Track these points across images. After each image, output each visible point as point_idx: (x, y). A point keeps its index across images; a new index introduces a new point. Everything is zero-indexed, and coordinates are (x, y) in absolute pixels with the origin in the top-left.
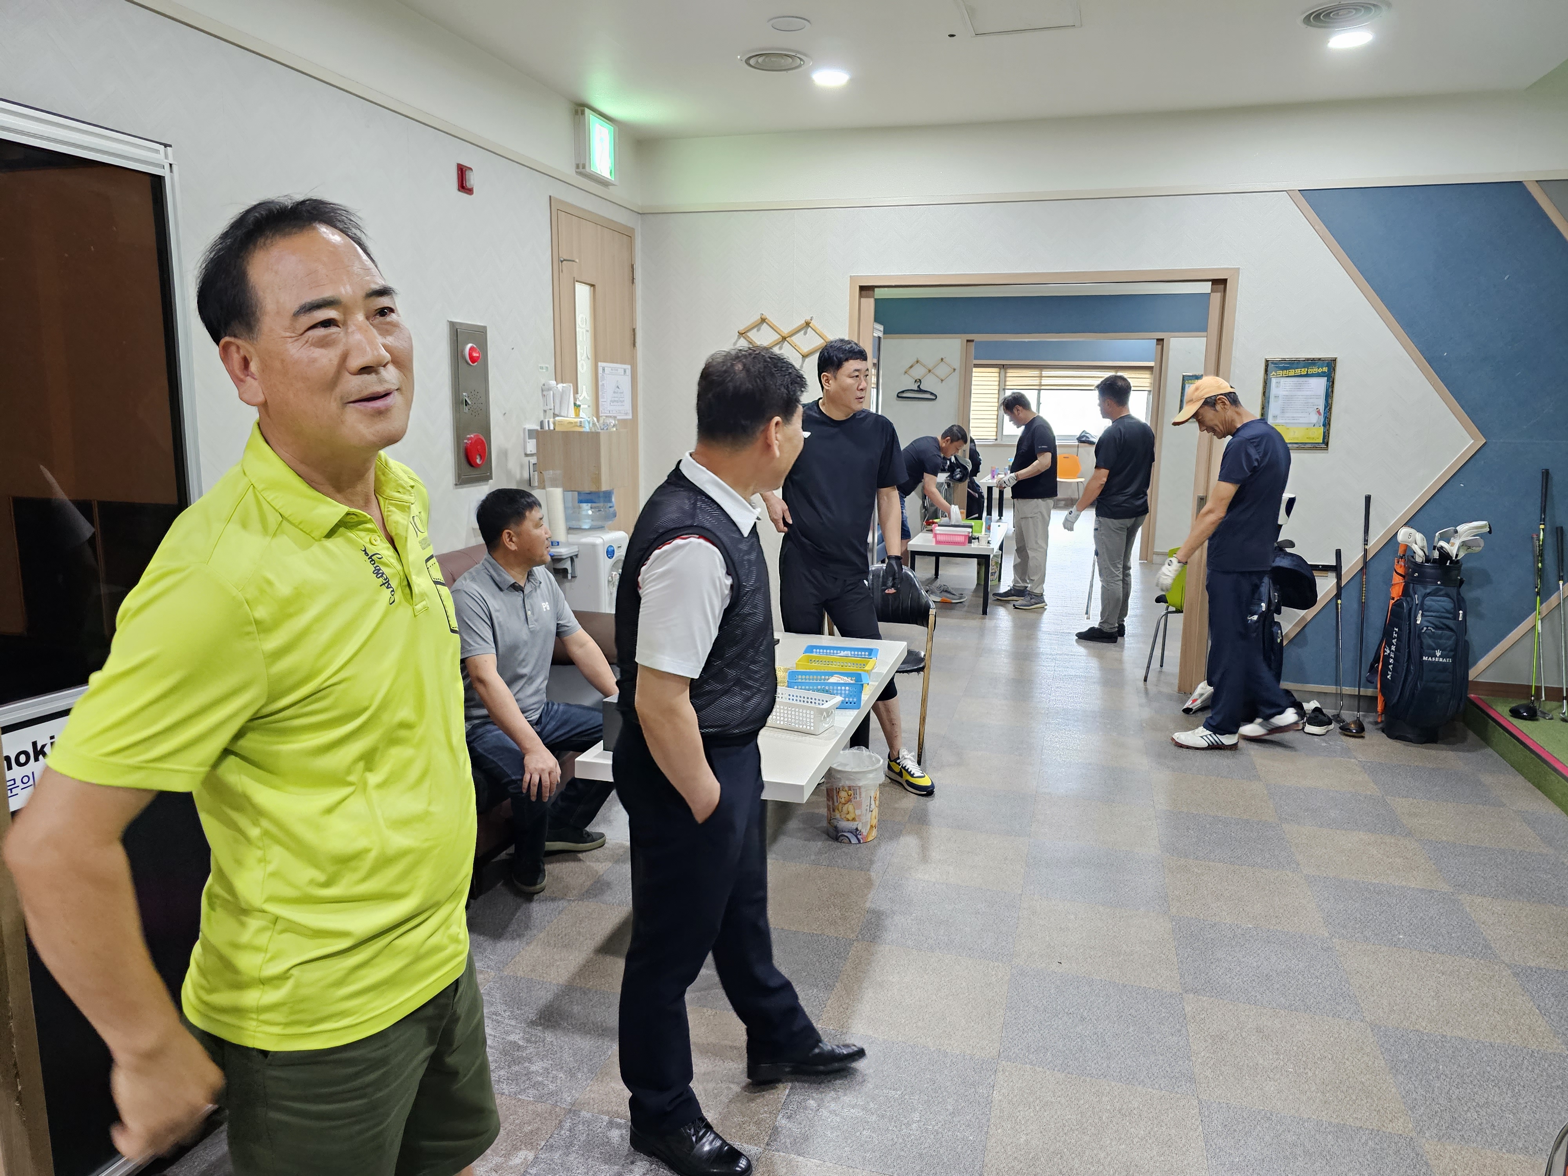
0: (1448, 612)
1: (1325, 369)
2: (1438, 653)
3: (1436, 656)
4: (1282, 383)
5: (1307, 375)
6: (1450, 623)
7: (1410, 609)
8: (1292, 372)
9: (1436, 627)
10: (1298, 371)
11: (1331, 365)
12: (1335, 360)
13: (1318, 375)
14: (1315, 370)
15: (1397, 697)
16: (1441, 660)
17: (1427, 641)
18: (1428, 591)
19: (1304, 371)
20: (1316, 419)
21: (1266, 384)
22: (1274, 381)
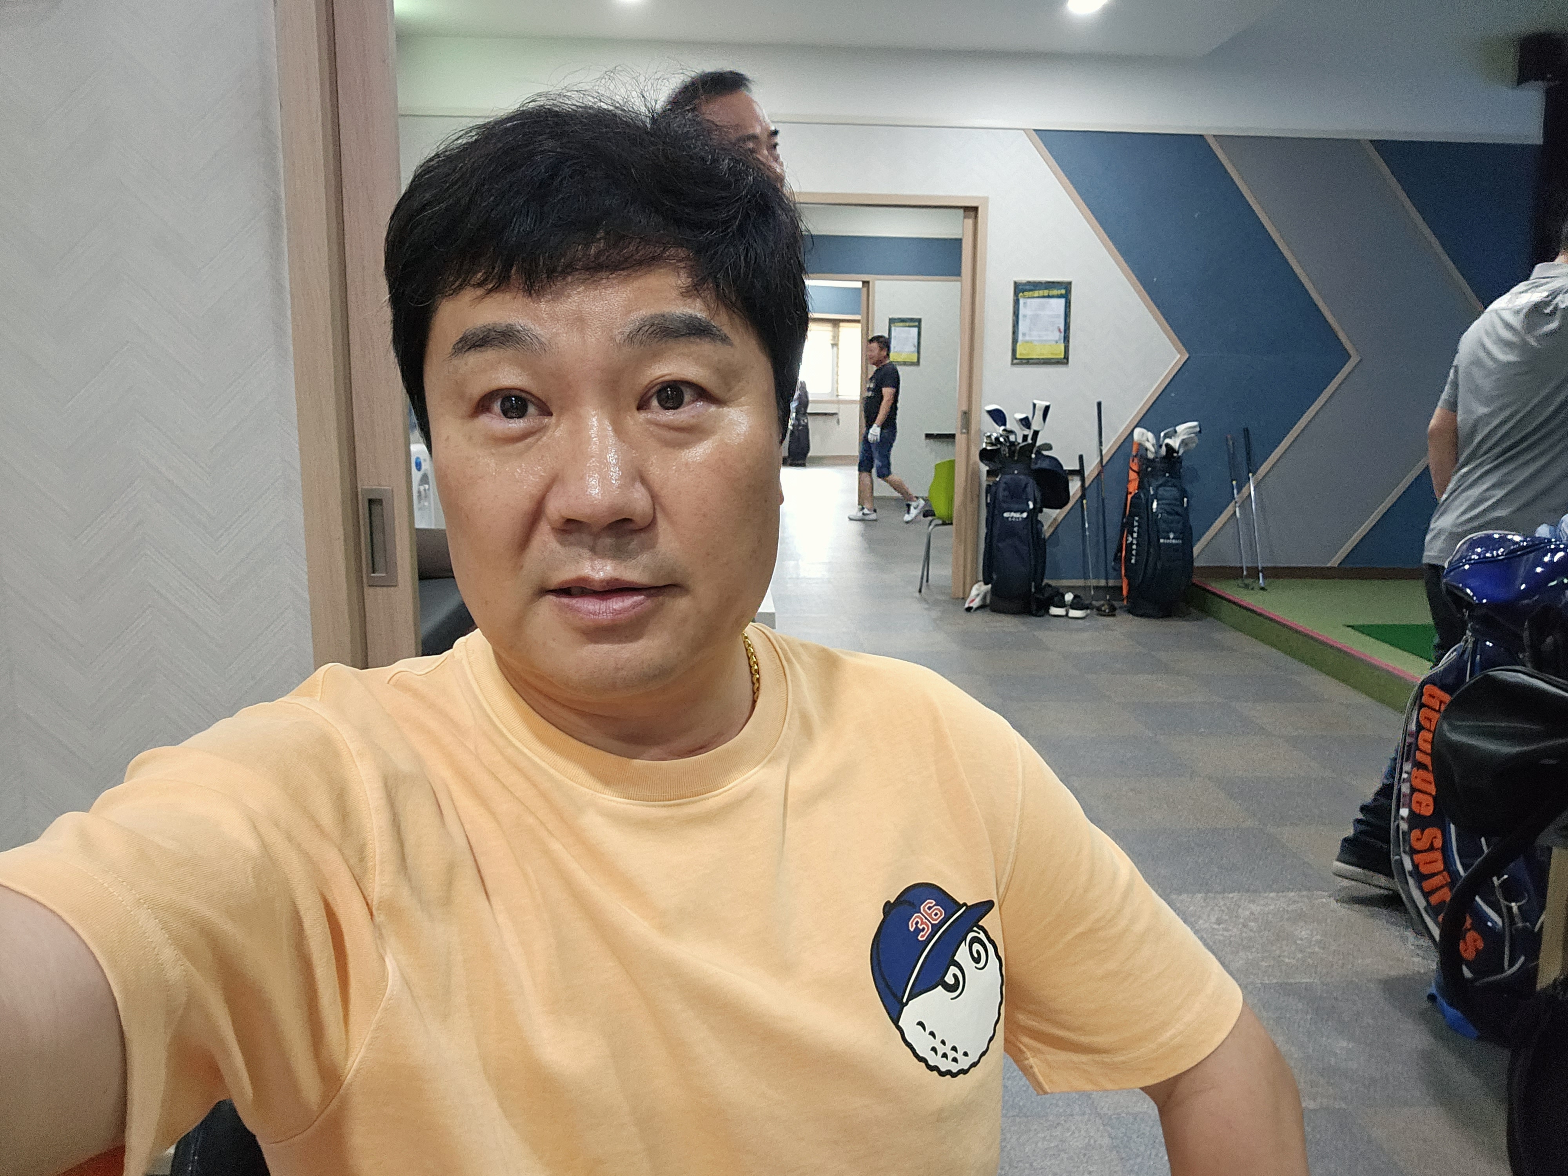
0: (1176, 499)
1: (1063, 292)
2: (1172, 536)
3: (1169, 538)
4: (1028, 303)
5: (1049, 297)
6: (1179, 510)
7: (1147, 500)
8: (1036, 294)
9: (1168, 513)
10: (1041, 293)
11: (1067, 287)
12: (1070, 283)
13: (1060, 296)
14: (1055, 292)
15: (1141, 577)
16: (1174, 541)
17: (1163, 526)
18: (1160, 482)
19: (1046, 293)
20: (1058, 336)
21: (1016, 302)
22: (1022, 301)
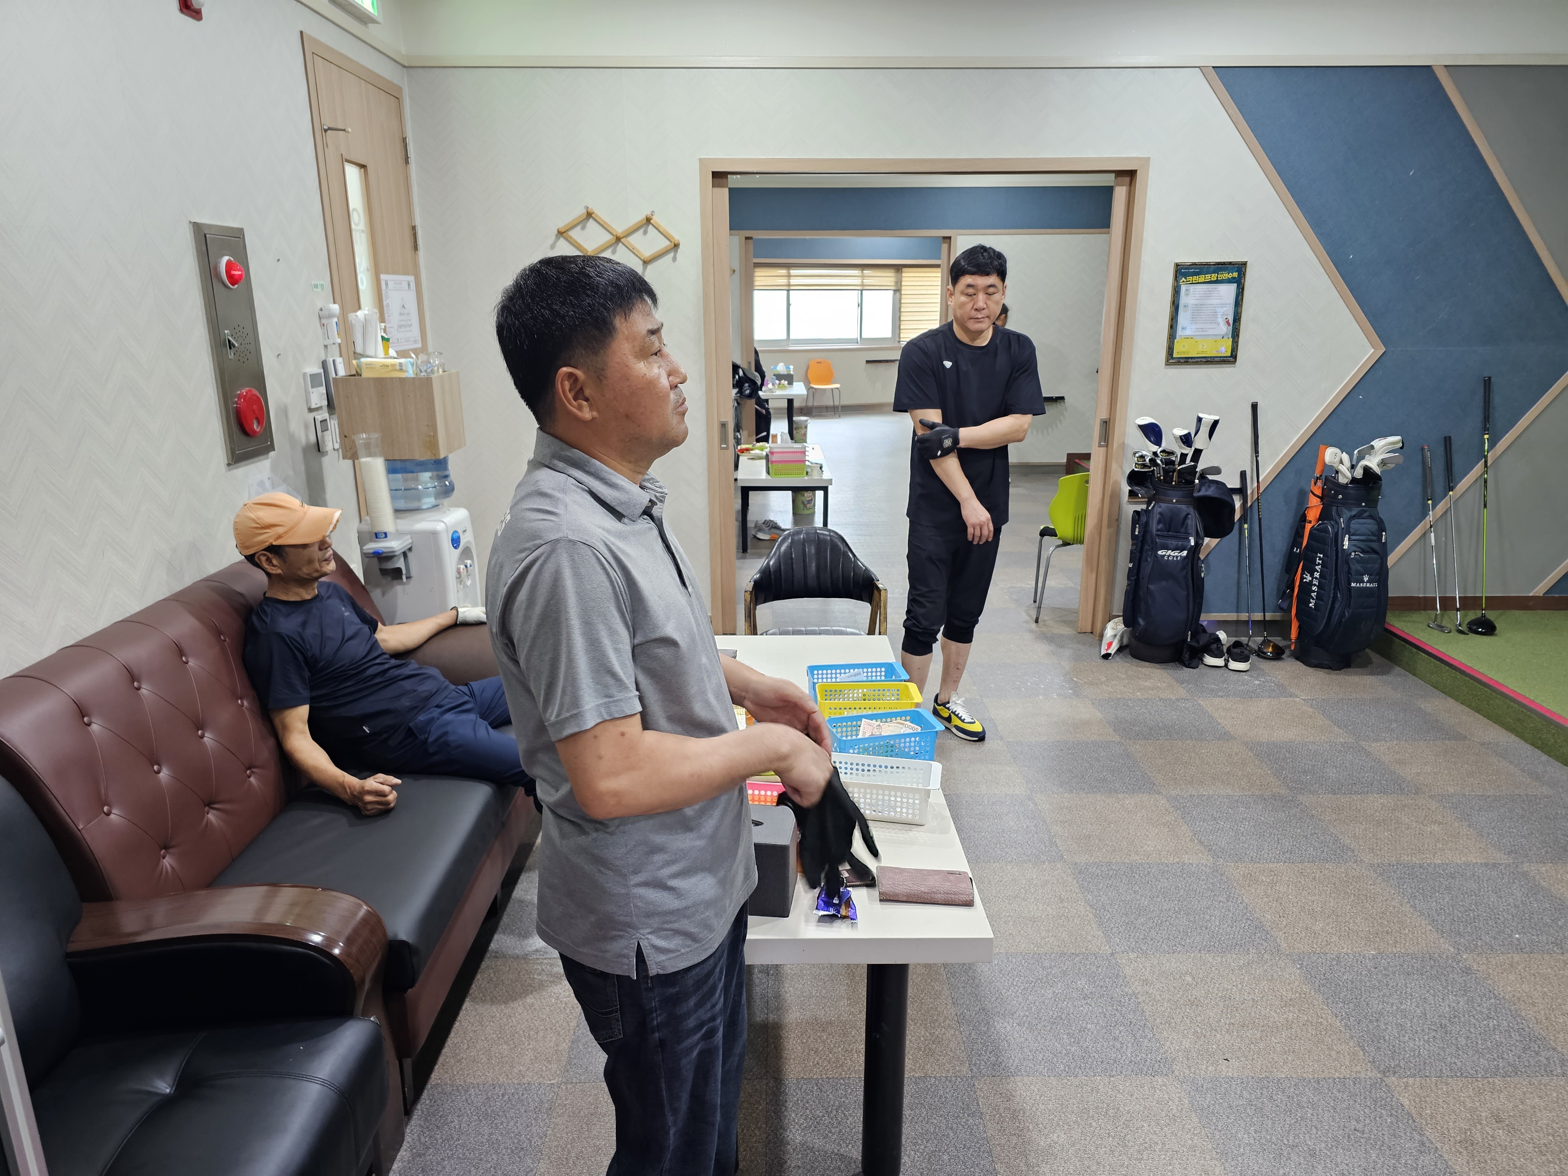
0: (1373, 534)
1: (1235, 275)
2: (1366, 578)
3: (1363, 582)
4: (1191, 290)
5: (1217, 282)
6: (1375, 545)
7: (1336, 534)
8: (1202, 278)
9: (1363, 552)
10: (1208, 277)
11: (1241, 268)
12: (1245, 264)
13: (1229, 281)
14: (1226, 276)
15: (1322, 626)
16: (1368, 585)
17: (1355, 567)
18: (1353, 513)
19: (1214, 277)
20: (1225, 329)
21: (1176, 292)
22: (1183, 288)
